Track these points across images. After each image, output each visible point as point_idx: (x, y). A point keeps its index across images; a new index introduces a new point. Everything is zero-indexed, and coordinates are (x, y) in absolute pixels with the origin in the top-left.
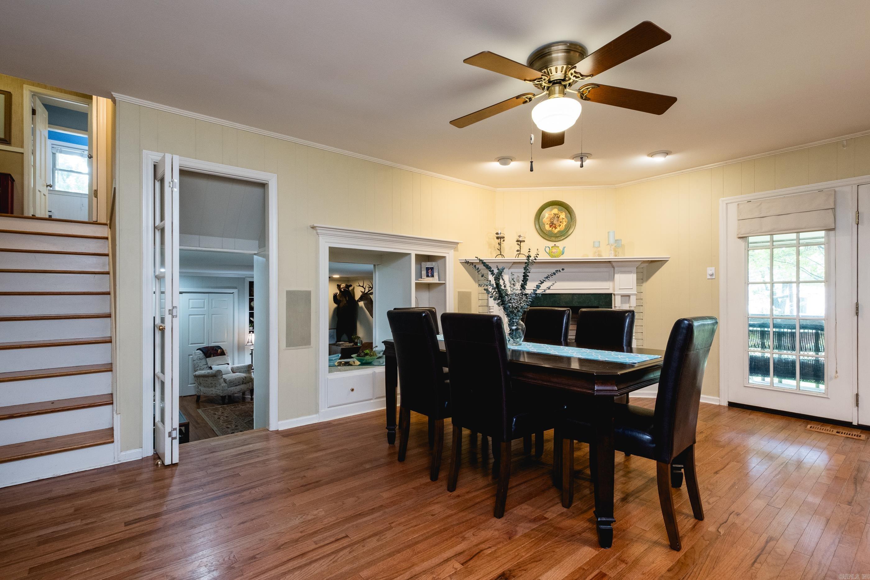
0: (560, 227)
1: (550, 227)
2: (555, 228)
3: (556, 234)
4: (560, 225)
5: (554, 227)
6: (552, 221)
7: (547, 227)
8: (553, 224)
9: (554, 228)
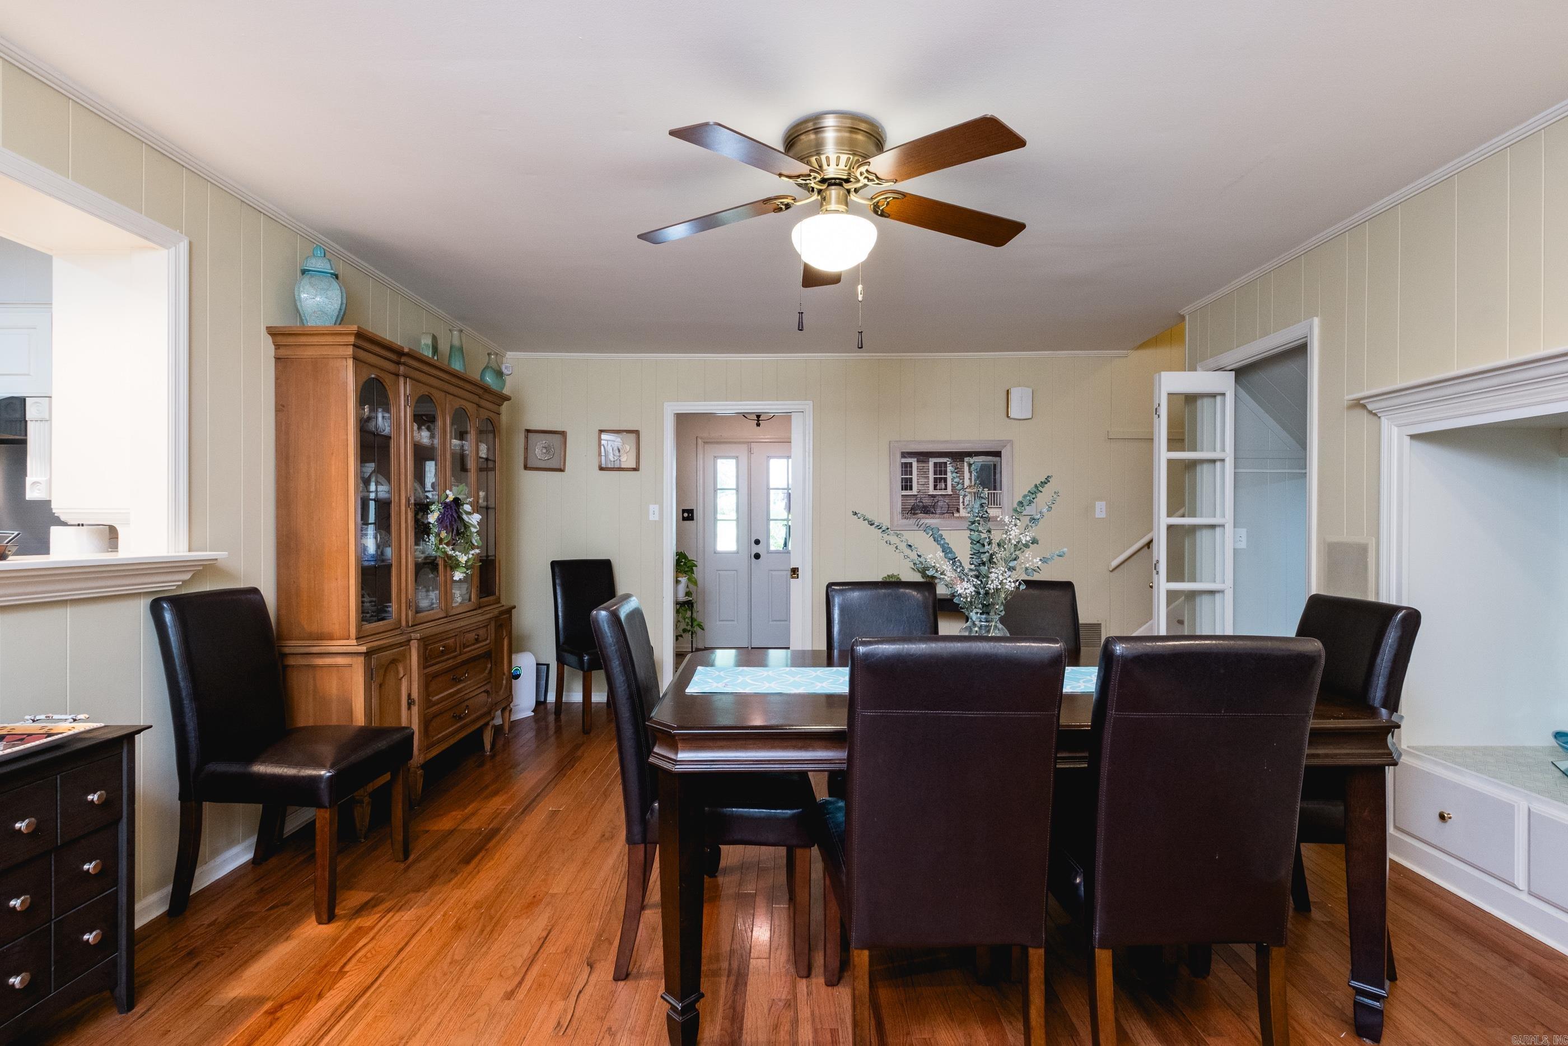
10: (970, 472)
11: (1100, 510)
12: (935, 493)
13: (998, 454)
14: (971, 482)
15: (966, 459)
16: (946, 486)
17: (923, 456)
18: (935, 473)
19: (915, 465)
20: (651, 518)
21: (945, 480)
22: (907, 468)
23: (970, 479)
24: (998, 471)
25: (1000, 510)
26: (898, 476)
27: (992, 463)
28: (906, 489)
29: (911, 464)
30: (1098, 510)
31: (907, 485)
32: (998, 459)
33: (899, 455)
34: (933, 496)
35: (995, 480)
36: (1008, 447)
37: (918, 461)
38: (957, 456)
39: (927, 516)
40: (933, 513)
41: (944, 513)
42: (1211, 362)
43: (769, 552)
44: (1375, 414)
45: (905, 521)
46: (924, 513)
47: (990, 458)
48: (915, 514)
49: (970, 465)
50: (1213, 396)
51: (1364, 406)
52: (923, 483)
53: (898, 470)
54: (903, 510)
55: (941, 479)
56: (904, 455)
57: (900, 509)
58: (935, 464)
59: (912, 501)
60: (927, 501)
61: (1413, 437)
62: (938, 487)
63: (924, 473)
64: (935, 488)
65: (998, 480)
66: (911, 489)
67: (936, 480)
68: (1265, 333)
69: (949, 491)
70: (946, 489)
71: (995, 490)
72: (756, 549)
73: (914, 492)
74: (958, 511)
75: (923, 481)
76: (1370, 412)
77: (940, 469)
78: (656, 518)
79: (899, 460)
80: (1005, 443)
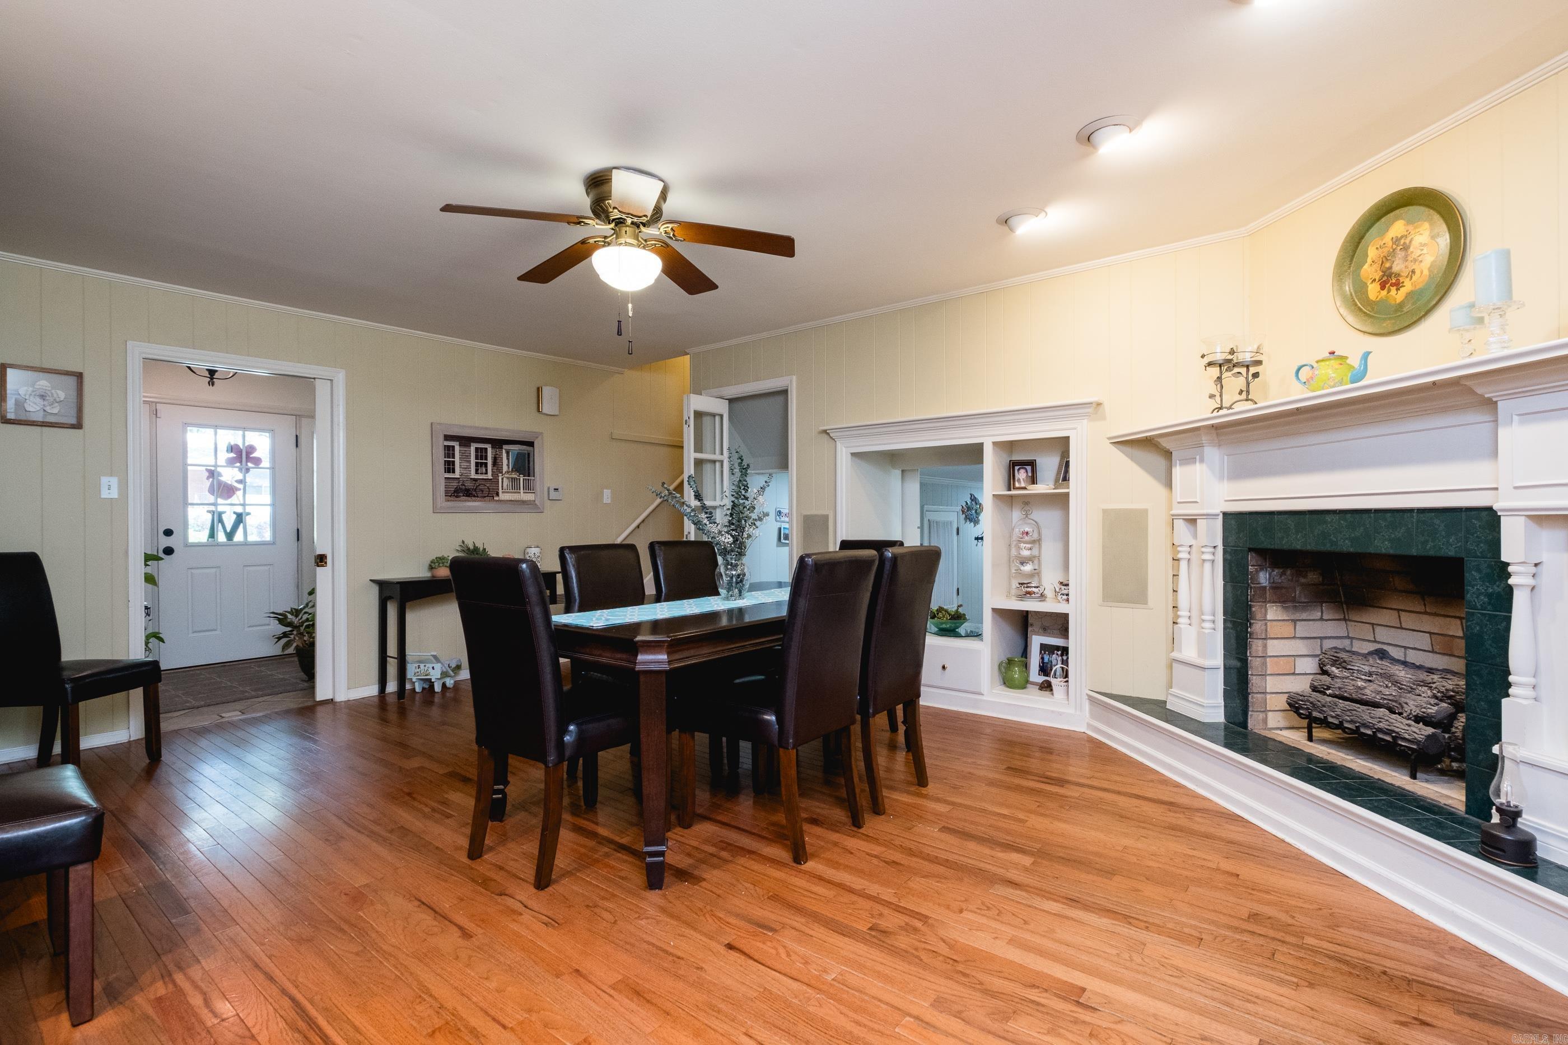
0: (1414, 278)
1: (1383, 288)
2: (1398, 285)
3: (1401, 305)
4: (1413, 272)
5: (1392, 285)
6: (1387, 265)
7: (1373, 291)
8: (1390, 276)
9: (1393, 289)
10: (508, 459)
11: (607, 496)
12: (476, 477)
13: (531, 444)
14: (509, 468)
15: (505, 447)
16: (486, 470)
17: (465, 441)
18: (477, 458)
19: (457, 448)
20: (105, 494)
21: (486, 464)
22: (449, 451)
23: (508, 465)
24: (531, 459)
25: (533, 495)
26: (441, 458)
27: (526, 452)
28: (449, 472)
29: (453, 447)
30: (605, 497)
31: (450, 467)
32: (530, 449)
33: (442, 438)
34: (475, 480)
35: (529, 467)
36: (540, 438)
37: (460, 445)
38: (498, 443)
39: (469, 499)
40: (474, 496)
41: (485, 497)
42: (715, 391)
43: (187, 545)
44: (834, 439)
45: (449, 504)
46: (466, 496)
47: (524, 447)
48: (457, 497)
49: (508, 453)
50: (714, 415)
51: (828, 434)
52: (465, 467)
53: (440, 453)
54: (446, 492)
55: (482, 464)
56: (447, 438)
57: (443, 493)
58: (477, 449)
59: (455, 484)
60: (469, 485)
61: (853, 454)
62: (479, 472)
63: (465, 457)
64: (477, 472)
65: (531, 468)
66: (454, 472)
67: (477, 464)
68: (757, 379)
69: (489, 476)
70: (486, 473)
71: (529, 476)
72: (166, 542)
73: (457, 475)
74: (498, 494)
75: (465, 464)
76: (831, 438)
77: (481, 454)
78: (114, 494)
79: (442, 443)
80: (538, 435)
